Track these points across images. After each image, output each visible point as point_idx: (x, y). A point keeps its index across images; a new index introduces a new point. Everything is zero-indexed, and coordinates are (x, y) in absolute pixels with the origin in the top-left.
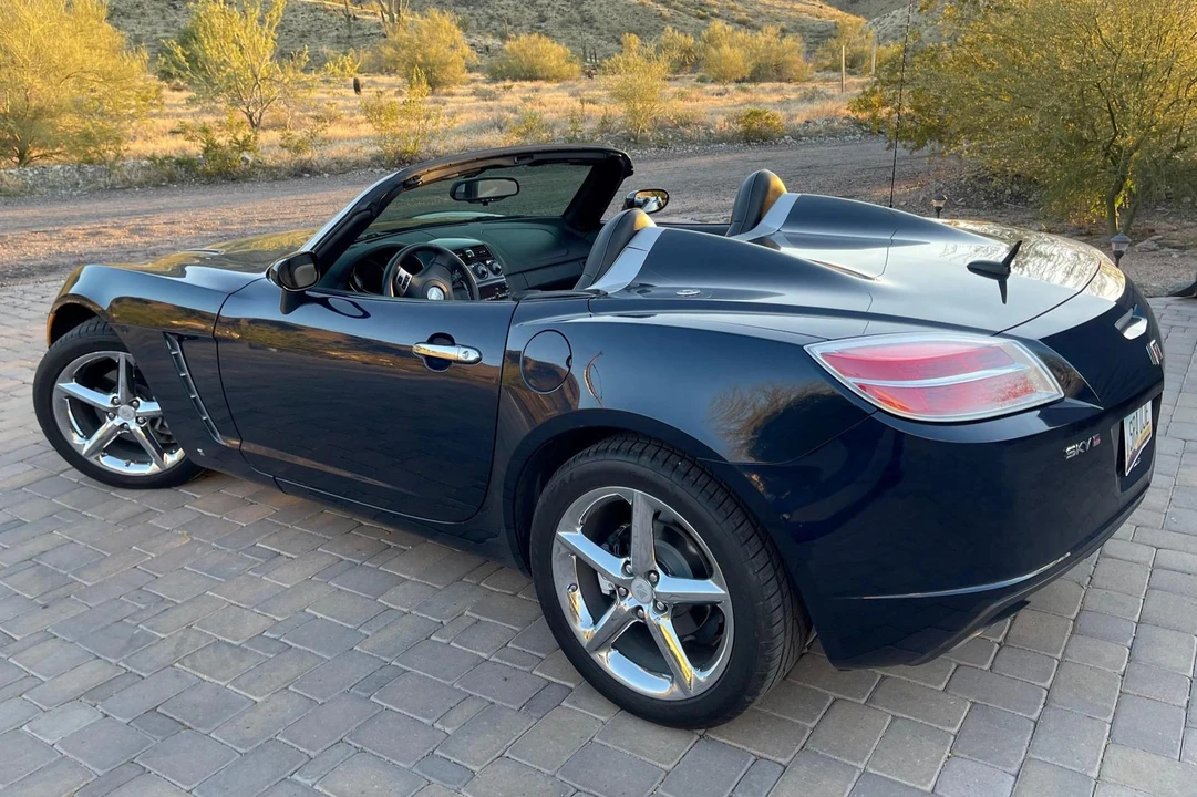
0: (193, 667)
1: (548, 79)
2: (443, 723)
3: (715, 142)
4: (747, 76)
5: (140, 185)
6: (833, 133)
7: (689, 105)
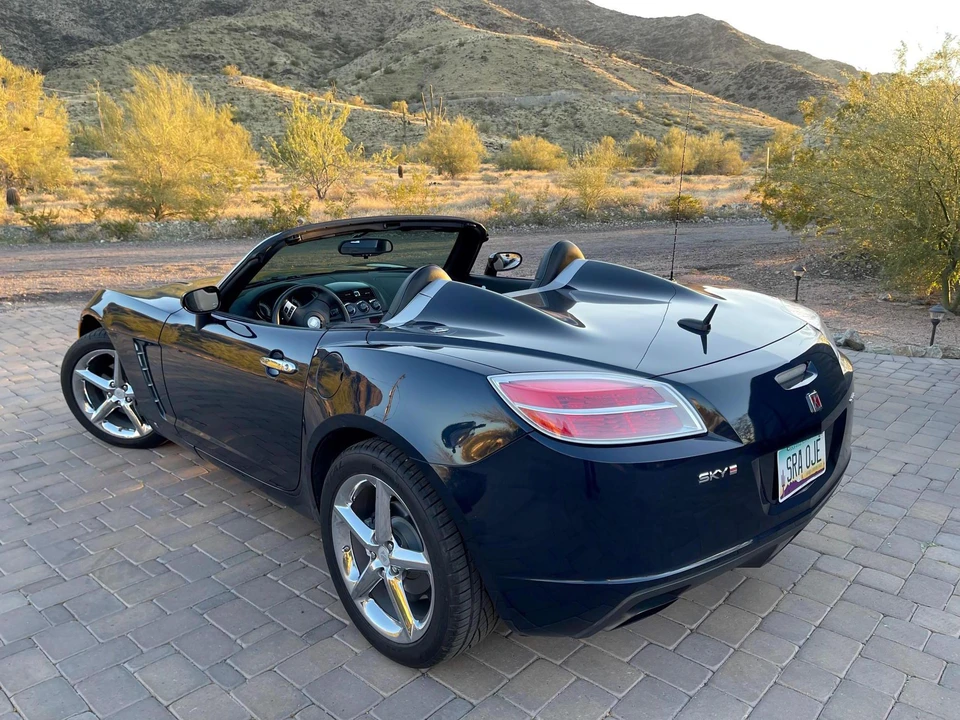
0: (99, 578)
1: (540, 169)
2: (242, 640)
3: (648, 219)
4: (692, 170)
5: (229, 237)
6: (744, 216)
7: (640, 190)
